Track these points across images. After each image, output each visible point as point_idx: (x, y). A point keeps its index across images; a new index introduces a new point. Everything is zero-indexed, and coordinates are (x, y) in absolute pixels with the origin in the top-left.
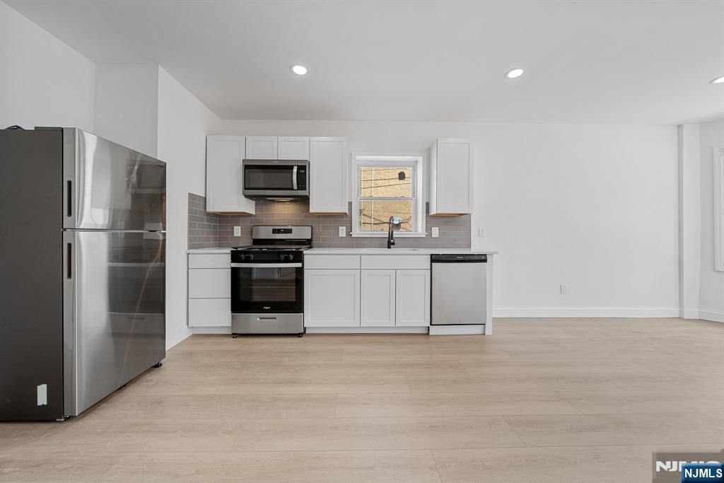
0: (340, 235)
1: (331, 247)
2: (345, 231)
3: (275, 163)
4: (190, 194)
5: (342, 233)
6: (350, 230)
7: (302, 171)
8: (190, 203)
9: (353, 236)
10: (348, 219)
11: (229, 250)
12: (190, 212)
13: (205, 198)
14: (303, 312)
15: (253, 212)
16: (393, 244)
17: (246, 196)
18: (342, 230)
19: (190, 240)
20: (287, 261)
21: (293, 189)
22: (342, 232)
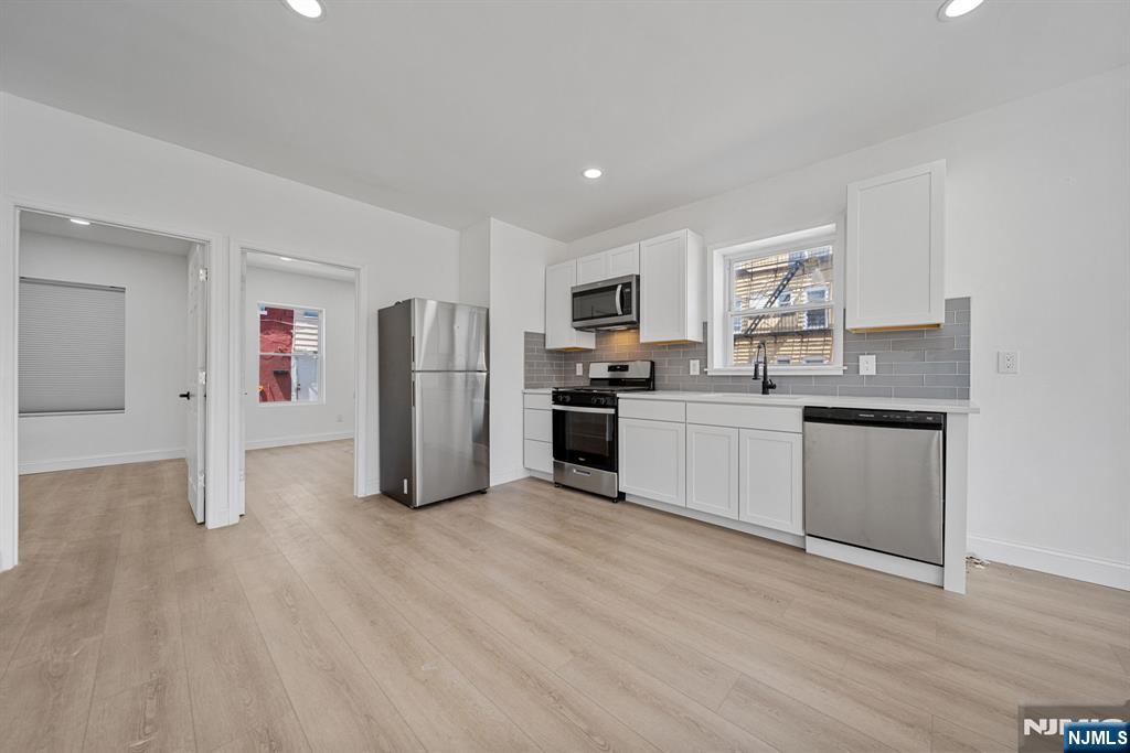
0: (692, 373)
1: (678, 390)
2: (698, 366)
3: (600, 286)
4: (526, 333)
5: (694, 370)
6: (704, 363)
7: (628, 290)
8: (526, 342)
9: (709, 374)
10: (703, 348)
11: (550, 391)
12: (526, 350)
13: (545, 335)
14: (617, 472)
15: (593, 347)
16: (773, 387)
17: (577, 329)
18: (694, 365)
19: (526, 379)
20: (598, 405)
21: (617, 315)
22: (695, 367)
